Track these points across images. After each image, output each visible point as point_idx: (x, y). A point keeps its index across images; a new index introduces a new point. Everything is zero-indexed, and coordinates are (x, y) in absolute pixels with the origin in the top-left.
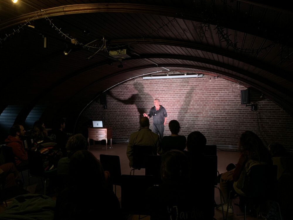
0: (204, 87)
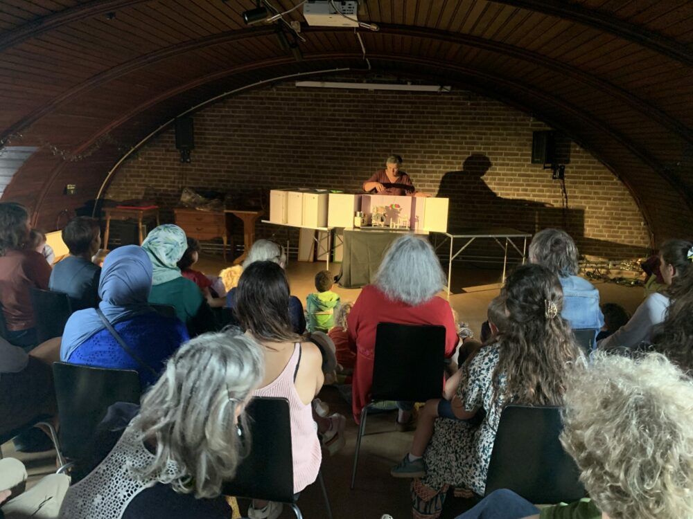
0: (450, 118)
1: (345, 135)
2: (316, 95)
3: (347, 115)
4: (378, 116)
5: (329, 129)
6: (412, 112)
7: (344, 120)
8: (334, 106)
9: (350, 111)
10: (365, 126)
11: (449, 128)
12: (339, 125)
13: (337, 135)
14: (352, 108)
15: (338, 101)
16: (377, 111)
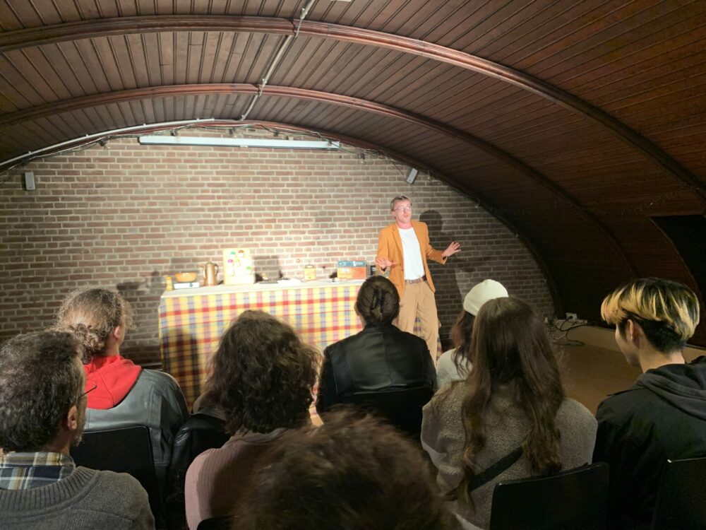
1: (213, 204)
2: (169, 154)
3: (214, 179)
4: (254, 179)
5: (191, 198)
6: (297, 173)
7: (209, 185)
8: (195, 167)
9: (218, 173)
10: (239, 191)
11: (342, 190)
12: (204, 191)
13: (203, 204)
14: (220, 170)
15: (201, 161)
16: (253, 173)
